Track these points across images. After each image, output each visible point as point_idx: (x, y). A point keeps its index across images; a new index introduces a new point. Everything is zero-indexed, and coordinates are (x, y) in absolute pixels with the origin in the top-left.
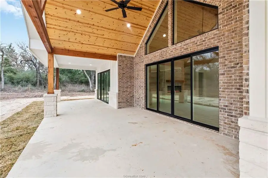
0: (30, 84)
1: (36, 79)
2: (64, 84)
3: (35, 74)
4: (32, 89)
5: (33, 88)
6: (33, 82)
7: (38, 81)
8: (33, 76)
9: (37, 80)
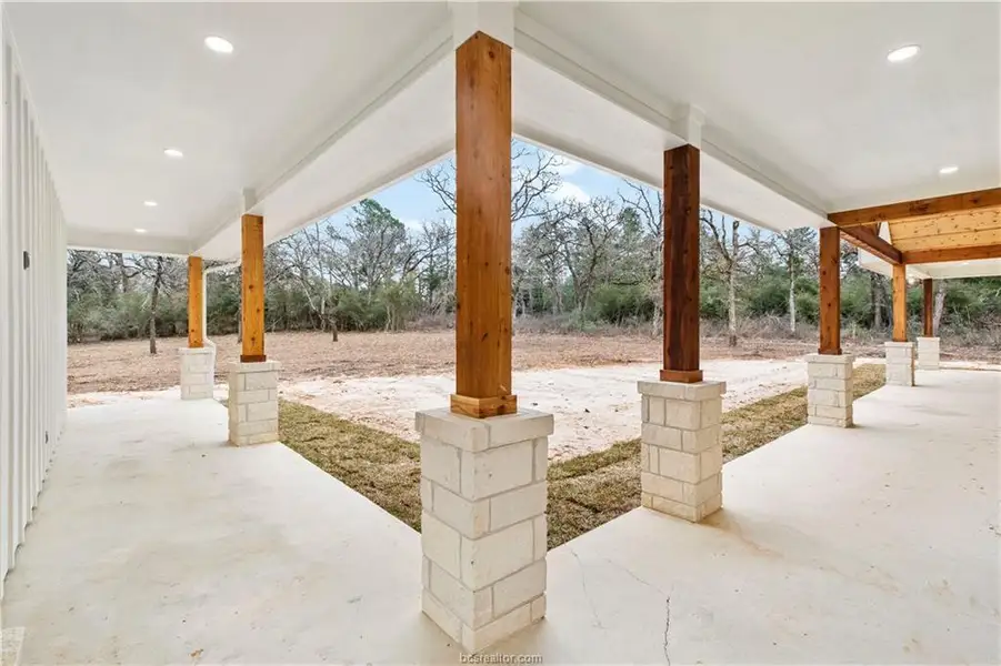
0: (854, 322)
1: (871, 304)
2: (982, 319)
3: (868, 290)
4: (861, 336)
5: (864, 332)
6: (860, 314)
7: (878, 310)
8: (862, 298)
9: (874, 308)
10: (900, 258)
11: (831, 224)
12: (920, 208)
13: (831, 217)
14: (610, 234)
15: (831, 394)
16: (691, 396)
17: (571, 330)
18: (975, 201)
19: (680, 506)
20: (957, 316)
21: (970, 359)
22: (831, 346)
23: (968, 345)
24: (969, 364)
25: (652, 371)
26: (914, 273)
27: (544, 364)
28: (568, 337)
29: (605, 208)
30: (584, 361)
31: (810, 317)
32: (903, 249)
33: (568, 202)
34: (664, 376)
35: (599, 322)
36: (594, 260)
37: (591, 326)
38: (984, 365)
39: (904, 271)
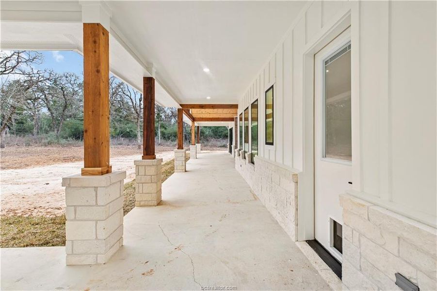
2: (208, 138)
10: (194, 120)
11: (181, 108)
12: (202, 106)
13: (181, 105)
14: (75, 93)
15: (181, 162)
16: (155, 164)
17: (50, 143)
18: (212, 107)
19: (150, 202)
20: (202, 137)
21: (206, 150)
22: (180, 147)
23: (205, 146)
24: (206, 151)
25: (139, 157)
26: (196, 124)
27: (38, 163)
28: (49, 148)
29: (73, 80)
30: (66, 160)
31: (164, 137)
32: (194, 117)
33: (48, 71)
34: (143, 158)
35: (69, 139)
36: (66, 106)
37: (63, 141)
38: (209, 151)
39: (194, 123)
